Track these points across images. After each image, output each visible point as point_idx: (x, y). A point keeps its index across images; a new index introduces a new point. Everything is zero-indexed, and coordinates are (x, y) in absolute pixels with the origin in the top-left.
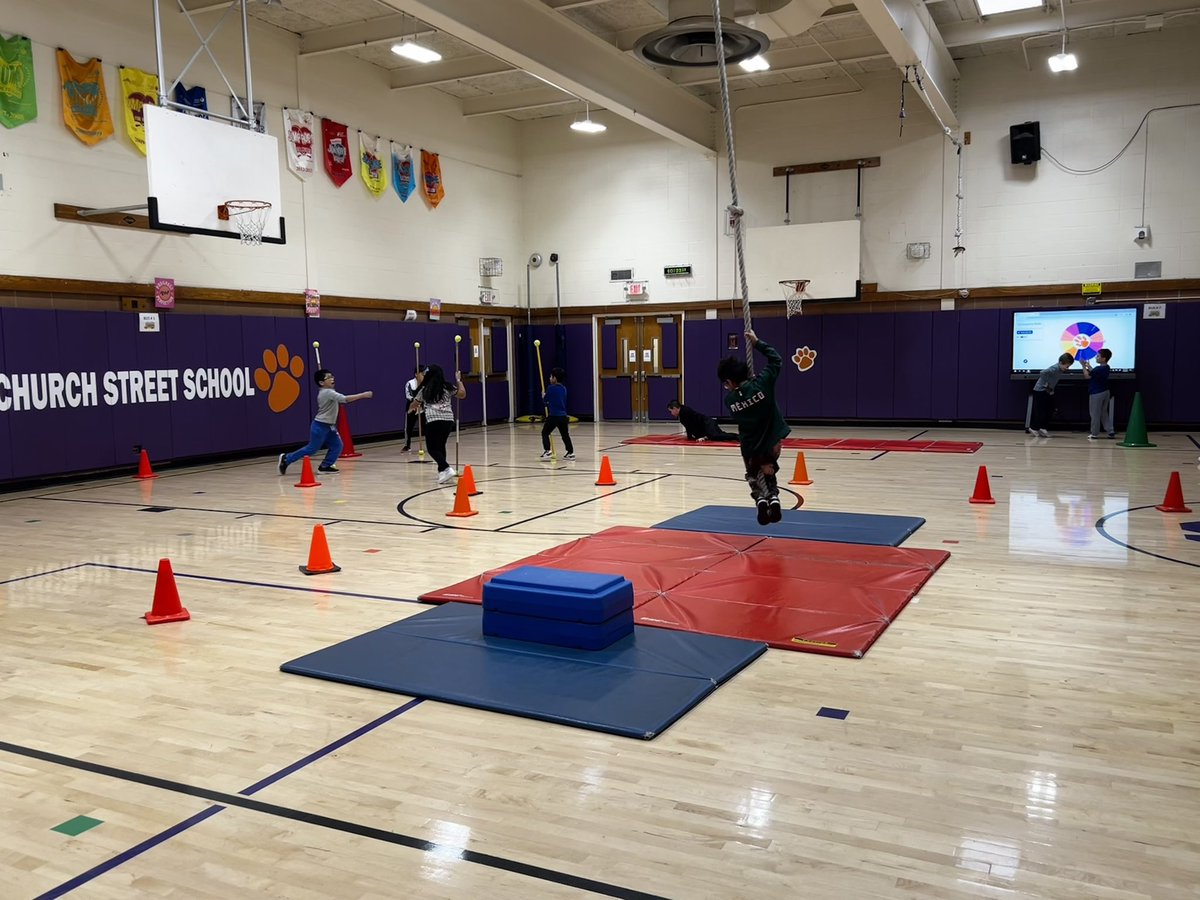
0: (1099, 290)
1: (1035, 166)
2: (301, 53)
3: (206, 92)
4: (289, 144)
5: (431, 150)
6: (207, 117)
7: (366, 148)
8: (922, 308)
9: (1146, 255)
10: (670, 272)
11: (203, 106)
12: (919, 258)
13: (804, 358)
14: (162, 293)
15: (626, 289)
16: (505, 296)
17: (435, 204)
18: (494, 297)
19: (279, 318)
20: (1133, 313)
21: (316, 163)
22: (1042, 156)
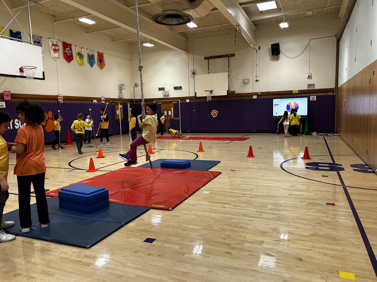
0: (297, 92)
1: (279, 56)
2: (55, 22)
3: (21, 33)
4: (51, 49)
5: (101, 52)
6: (21, 42)
7: (78, 51)
8: (248, 98)
9: (311, 82)
10: (176, 88)
11: (20, 38)
12: (247, 83)
13: (214, 113)
14: (6, 96)
15: (163, 93)
16: (127, 95)
17: (102, 68)
18: (123, 96)
19: (49, 103)
20: (306, 99)
21: (61, 56)
22: (280, 53)
